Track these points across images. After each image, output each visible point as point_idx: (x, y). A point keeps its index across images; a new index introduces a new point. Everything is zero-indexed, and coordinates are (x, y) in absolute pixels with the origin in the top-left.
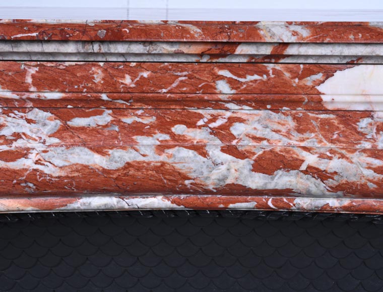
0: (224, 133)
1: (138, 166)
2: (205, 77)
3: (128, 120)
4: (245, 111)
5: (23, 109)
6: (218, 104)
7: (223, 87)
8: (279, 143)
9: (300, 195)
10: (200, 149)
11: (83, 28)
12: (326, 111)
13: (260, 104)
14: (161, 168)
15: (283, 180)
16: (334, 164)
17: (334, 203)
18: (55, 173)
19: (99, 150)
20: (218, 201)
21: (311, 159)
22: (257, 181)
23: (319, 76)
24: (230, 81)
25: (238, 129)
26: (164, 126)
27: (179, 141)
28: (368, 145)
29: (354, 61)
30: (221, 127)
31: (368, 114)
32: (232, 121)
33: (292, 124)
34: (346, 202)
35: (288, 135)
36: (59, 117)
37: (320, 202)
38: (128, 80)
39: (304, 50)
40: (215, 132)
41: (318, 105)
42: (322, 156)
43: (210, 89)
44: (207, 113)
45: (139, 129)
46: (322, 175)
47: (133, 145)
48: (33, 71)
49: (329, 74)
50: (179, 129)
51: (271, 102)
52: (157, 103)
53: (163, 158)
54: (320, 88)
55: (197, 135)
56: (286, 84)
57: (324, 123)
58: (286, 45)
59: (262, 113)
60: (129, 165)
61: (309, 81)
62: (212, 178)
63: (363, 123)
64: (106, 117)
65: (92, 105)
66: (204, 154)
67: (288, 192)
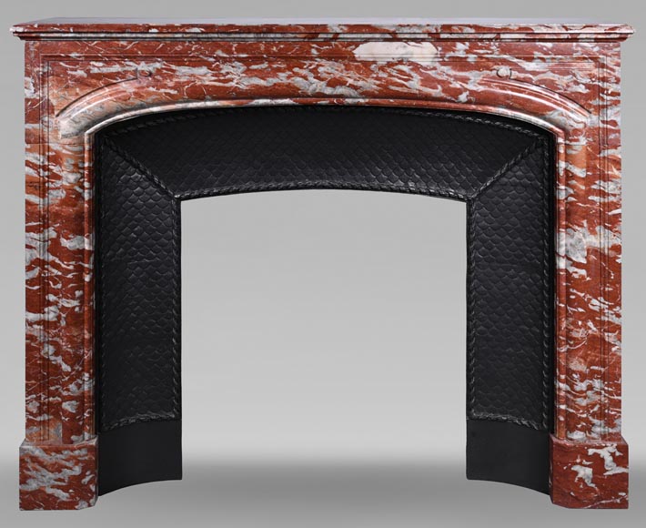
0: (314, 71)
1: (279, 85)
2: (307, 47)
3: (275, 66)
4: (324, 62)
5: (230, 62)
6: (312, 59)
7: (314, 51)
8: (338, 75)
9: (347, 97)
10: (305, 78)
11: (257, 27)
12: (357, 61)
13: (329, 59)
14: (289, 85)
15: (340, 90)
16: (360, 83)
17: (362, 101)
18: (245, 88)
19: (263, 78)
20: (313, 101)
21: (350, 81)
22: (329, 91)
23: (353, 47)
24: (317, 49)
25: (321, 69)
26: (290, 68)
27: (296, 74)
28: (375, 76)
29: (367, 40)
30: (314, 69)
31: (374, 62)
32: (318, 66)
33: (343, 67)
34: (367, 100)
35: (342, 72)
36: (245, 65)
37: (356, 100)
38: (275, 49)
39: (346, 36)
40: (311, 71)
41: (353, 59)
42: (355, 80)
43: (309, 52)
44: (308, 62)
45: (279, 70)
46: (355, 88)
47: (277, 76)
48: (235, 45)
49: (357, 46)
50: (296, 70)
51: (335, 58)
52: (286, 59)
53: (289, 81)
54: (354, 52)
55: (304, 72)
56: (339, 50)
57: (357, 66)
58: (339, 34)
59: (330, 62)
60: (275, 84)
61: (349, 49)
62: (310, 90)
63: (373, 66)
64: (265, 65)
65: (259, 60)
66: (307, 80)
67: (341, 96)
